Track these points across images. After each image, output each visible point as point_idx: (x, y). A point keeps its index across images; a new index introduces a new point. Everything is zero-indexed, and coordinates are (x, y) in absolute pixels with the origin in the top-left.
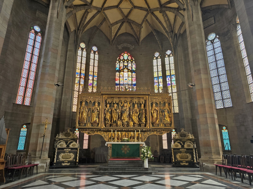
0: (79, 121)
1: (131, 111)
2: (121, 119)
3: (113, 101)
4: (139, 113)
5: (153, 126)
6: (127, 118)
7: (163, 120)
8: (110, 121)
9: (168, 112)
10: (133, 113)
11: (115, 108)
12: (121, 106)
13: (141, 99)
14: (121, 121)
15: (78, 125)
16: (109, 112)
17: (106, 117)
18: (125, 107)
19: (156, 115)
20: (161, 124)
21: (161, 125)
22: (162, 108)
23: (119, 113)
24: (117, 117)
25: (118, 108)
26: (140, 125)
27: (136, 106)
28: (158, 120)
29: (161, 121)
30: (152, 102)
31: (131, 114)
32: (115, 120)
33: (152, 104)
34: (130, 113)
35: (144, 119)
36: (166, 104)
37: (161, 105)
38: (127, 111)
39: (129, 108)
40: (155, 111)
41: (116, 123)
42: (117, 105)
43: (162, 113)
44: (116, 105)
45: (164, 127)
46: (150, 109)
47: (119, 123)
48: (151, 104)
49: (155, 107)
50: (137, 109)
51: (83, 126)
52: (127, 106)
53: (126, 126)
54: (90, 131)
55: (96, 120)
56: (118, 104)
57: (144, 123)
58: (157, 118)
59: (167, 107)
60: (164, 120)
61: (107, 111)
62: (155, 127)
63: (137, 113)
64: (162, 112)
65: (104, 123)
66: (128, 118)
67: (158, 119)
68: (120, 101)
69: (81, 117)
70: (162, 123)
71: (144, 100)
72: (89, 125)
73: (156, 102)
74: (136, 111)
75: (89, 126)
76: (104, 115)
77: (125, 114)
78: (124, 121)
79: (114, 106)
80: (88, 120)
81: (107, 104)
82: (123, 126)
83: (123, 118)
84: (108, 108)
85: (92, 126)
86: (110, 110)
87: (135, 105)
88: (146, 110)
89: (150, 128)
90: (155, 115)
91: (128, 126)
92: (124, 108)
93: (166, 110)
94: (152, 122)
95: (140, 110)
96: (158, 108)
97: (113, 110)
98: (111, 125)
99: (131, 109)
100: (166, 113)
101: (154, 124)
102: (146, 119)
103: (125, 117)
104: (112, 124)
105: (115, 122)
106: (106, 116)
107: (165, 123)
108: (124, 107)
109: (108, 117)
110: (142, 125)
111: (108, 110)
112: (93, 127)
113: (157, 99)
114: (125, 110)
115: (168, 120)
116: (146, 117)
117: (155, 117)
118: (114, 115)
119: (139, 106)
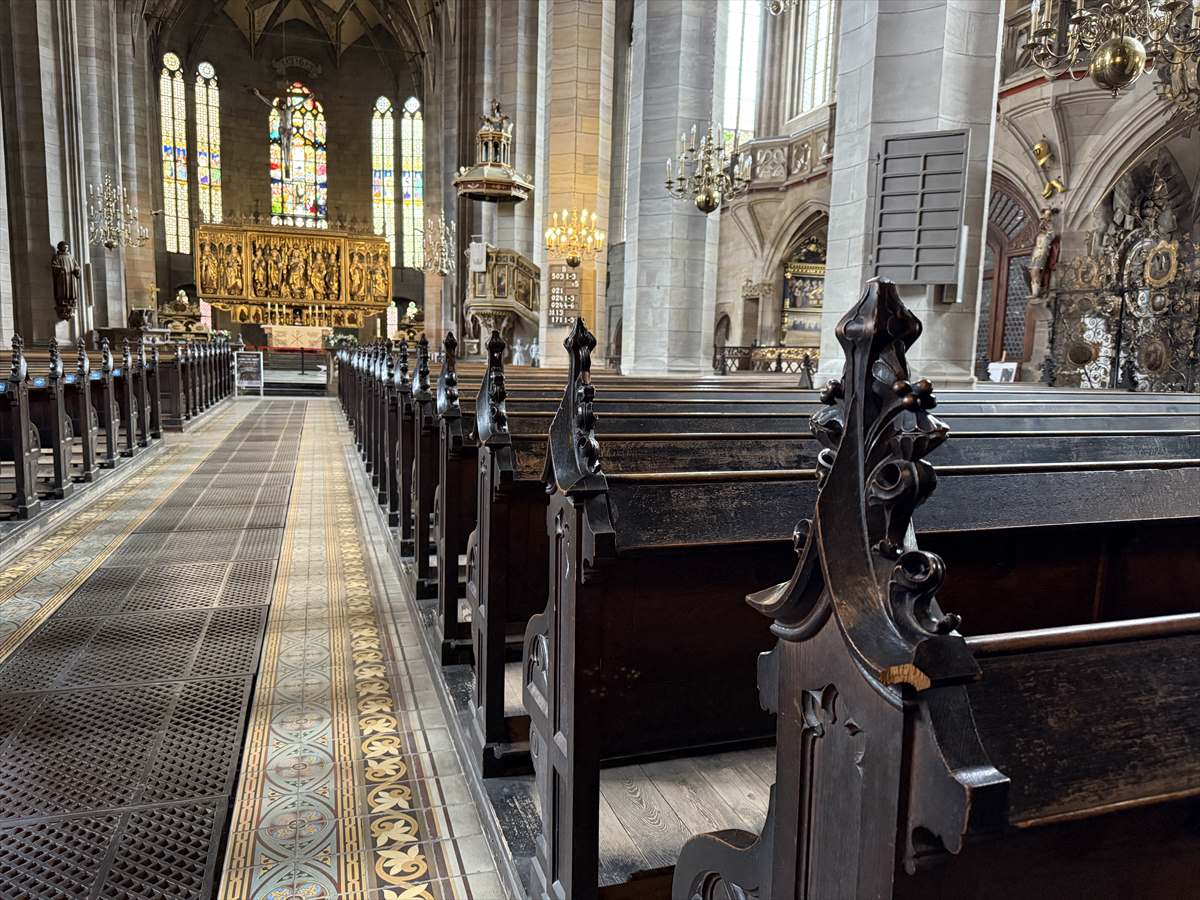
0: (202, 284)
1: (309, 268)
3: (268, 245)
4: (326, 272)
5: (352, 299)
6: (301, 280)
9: (383, 275)
10: (312, 272)
11: (275, 259)
12: (287, 256)
14: (288, 287)
15: (201, 292)
17: (257, 278)
19: (358, 280)
22: (371, 266)
24: (280, 279)
27: (319, 256)
28: (362, 289)
31: (309, 273)
32: (276, 284)
33: (352, 256)
35: (336, 285)
37: (370, 259)
38: (301, 266)
40: (357, 271)
42: (278, 254)
43: (371, 276)
44: (275, 253)
45: (373, 303)
47: (284, 289)
49: (357, 262)
50: (321, 264)
52: (300, 256)
53: (298, 297)
55: (236, 283)
57: (336, 292)
58: (360, 286)
60: (374, 290)
61: (257, 264)
63: (320, 271)
64: (371, 273)
67: (363, 287)
68: (285, 246)
69: (206, 275)
71: (337, 246)
74: (320, 267)
75: (224, 293)
77: (296, 272)
79: (271, 255)
81: (256, 250)
83: (291, 282)
84: (259, 258)
86: (264, 264)
88: (339, 267)
89: (347, 303)
92: (295, 261)
93: (379, 271)
94: (351, 292)
95: (328, 266)
97: (271, 264)
100: (378, 276)
101: (354, 295)
102: (339, 286)
103: (296, 277)
106: (256, 275)
108: (294, 259)
109: (260, 275)
110: (332, 297)
111: (260, 262)
113: (362, 247)
114: (296, 265)
115: (381, 289)
116: (339, 282)
117: (357, 282)
118: (273, 274)
119: (326, 257)
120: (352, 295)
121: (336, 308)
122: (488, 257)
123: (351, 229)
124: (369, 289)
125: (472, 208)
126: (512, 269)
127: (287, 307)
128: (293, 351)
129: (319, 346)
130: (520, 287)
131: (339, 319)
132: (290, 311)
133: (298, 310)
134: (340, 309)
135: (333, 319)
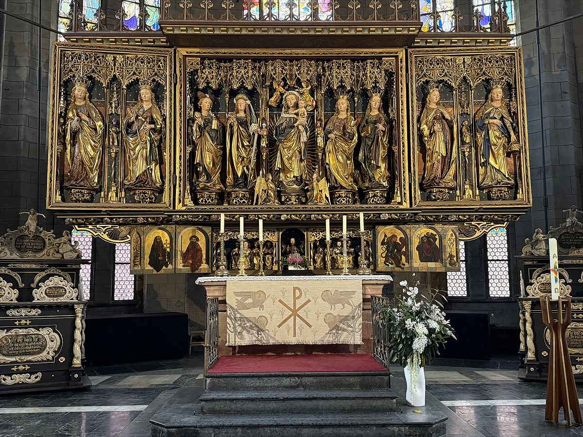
0: (61, 179)
1: (319, 131)
2: (270, 170)
3: (228, 82)
4: (359, 137)
5: (427, 198)
6: (301, 160)
7: (474, 169)
8: (216, 178)
9: (504, 131)
10: (326, 139)
11: (242, 114)
12: (270, 107)
13: (369, 68)
14: (270, 177)
15: (57, 196)
16: (213, 134)
17: (198, 159)
18: (288, 108)
19: (442, 145)
20: (467, 186)
21: (469, 192)
22: (471, 110)
23: (260, 137)
24: (253, 160)
25: (257, 116)
26: (361, 196)
28: (452, 171)
29: (467, 175)
30: (424, 80)
31: (320, 141)
32: (243, 173)
33: (423, 93)
34: (312, 139)
35: (383, 166)
36: (494, 91)
37: (467, 96)
38: (300, 127)
39: (311, 116)
40: (437, 127)
41: (246, 186)
42: (249, 102)
43: (474, 137)
44: (242, 102)
45: (479, 204)
46: (416, 114)
48: (416, 88)
49: (438, 104)
50: (346, 118)
51: (85, 201)
52: (300, 104)
53: (295, 200)
54: (120, 225)
55: (147, 173)
56: (252, 94)
57: (385, 184)
58: (446, 161)
59: (497, 104)
60: (482, 170)
61: (200, 127)
62: (438, 204)
63: (346, 136)
64: (472, 130)
65: (188, 187)
66: (302, 164)
67: (454, 165)
68: (264, 82)
70: (471, 181)
71: (386, 71)
72: (112, 194)
73: (446, 79)
74: (344, 128)
76: (189, 149)
77: (290, 140)
78: (286, 177)
80: (110, 174)
81: (199, 94)
82: (283, 200)
83: (278, 165)
84: (204, 113)
85: (130, 199)
86: (215, 125)
87: (340, 101)
88: (391, 124)
89: (414, 207)
90: (439, 146)
91: (304, 200)
92: (287, 116)
93: (495, 121)
94: (423, 178)
95: (364, 123)
96: (450, 109)
97: (231, 127)
98: (222, 197)
99: (320, 120)
101: (430, 186)
102: (393, 167)
103: (291, 156)
104: (229, 194)
105: (244, 181)
106: (198, 153)
107: (488, 182)
108: (286, 112)
109: (207, 157)
110: (375, 196)
111: (208, 122)
112: (133, 207)
115: (500, 166)
120: (425, 186)
121: (387, 222)
129: (354, 333)
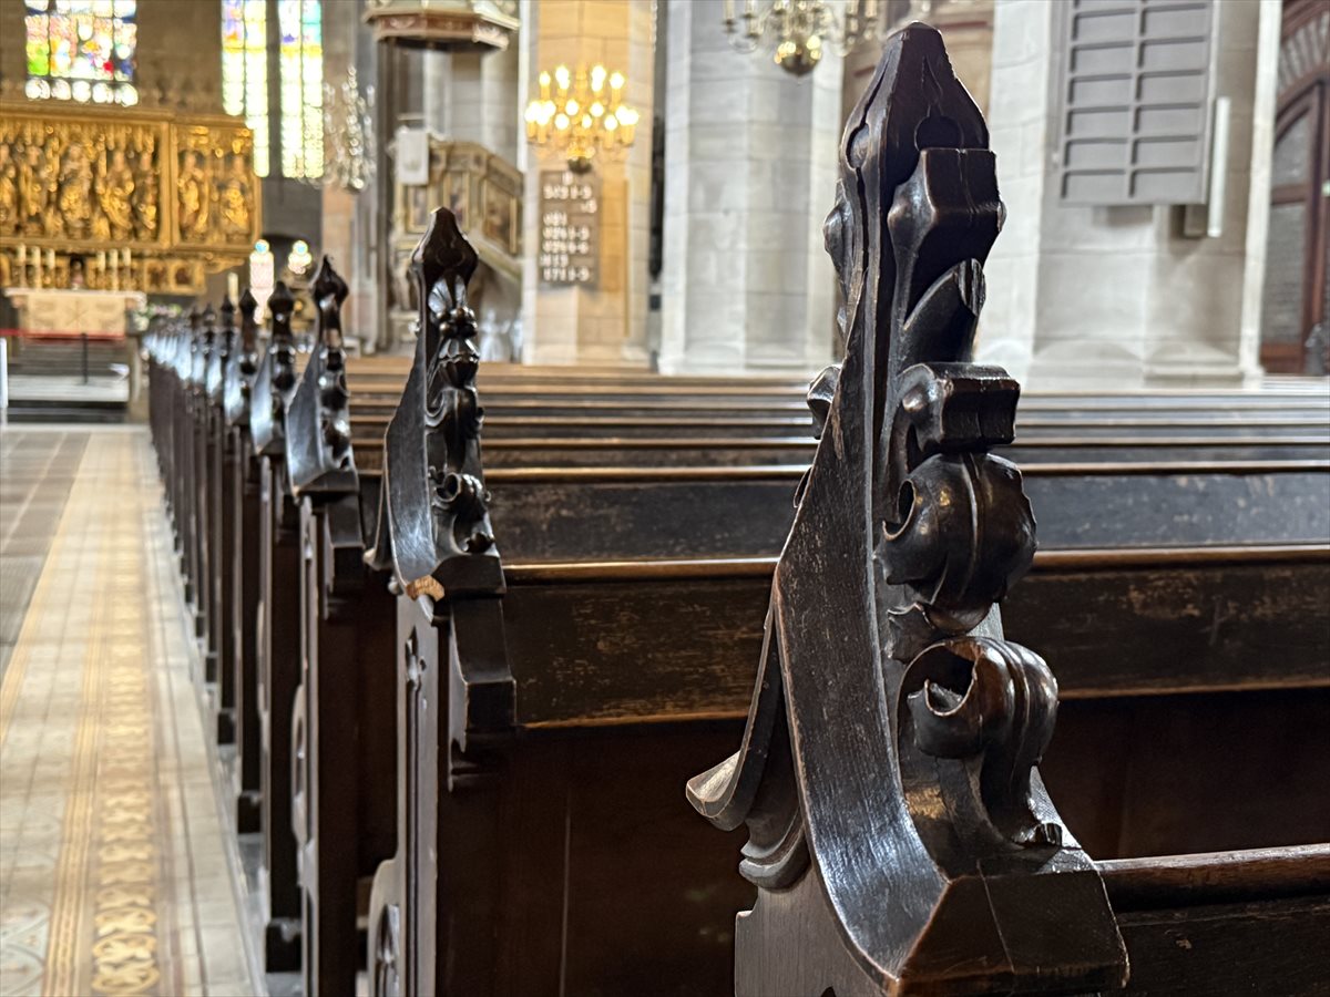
1: (100, 181)
4: (134, 186)
5: (184, 238)
6: (84, 204)
8: (14, 215)
9: (243, 191)
10: (105, 187)
11: (33, 162)
12: (59, 157)
14: (58, 216)
16: (12, 178)
18: (74, 159)
19: (196, 201)
22: (220, 173)
24: (44, 202)
27: (119, 157)
28: (204, 220)
31: (100, 188)
32: (36, 212)
33: (182, 156)
35: (152, 212)
38: (83, 177)
40: (193, 186)
41: (38, 222)
42: (39, 152)
43: (220, 196)
47: (52, 221)
49: (193, 167)
50: (123, 170)
52: (82, 157)
53: (78, 235)
57: (152, 227)
58: (198, 213)
60: (226, 222)
63: (120, 184)
64: (219, 187)
66: (86, 207)
67: (205, 217)
74: (121, 178)
77: (74, 188)
78: (71, 216)
83: (64, 206)
84: (4, 161)
86: (12, 172)
88: (157, 178)
89: (173, 246)
90: (192, 201)
92: (72, 166)
93: (236, 185)
94: (182, 224)
95: (137, 175)
97: (25, 173)
100: (233, 195)
101: (186, 230)
102: (158, 213)
103: (73, 198)
105: (37, 218)
107: (229, 231)
108: (72, 163)
109: (7, 198)
111: (7, 168)
113: (202, 137)
114: (75, 173)
115: (237, 218)
116: (157, 205)
117: (192, 205)
118: (31, 192)
119: (133, 159)
120: (183, 231)
121: (151, 256)
122: (432, 158)
123: (182, 104)
124: (215, 220)
125: (405, 63)
126: (476, 179)
127: (59, 254)
128: (66, 339)
129: (118, 329)
130: (492, 212)
131: (157, 277)
132: (64, 263)
133: (78, 260)
134: (160, 257)
135: (146, 277)
